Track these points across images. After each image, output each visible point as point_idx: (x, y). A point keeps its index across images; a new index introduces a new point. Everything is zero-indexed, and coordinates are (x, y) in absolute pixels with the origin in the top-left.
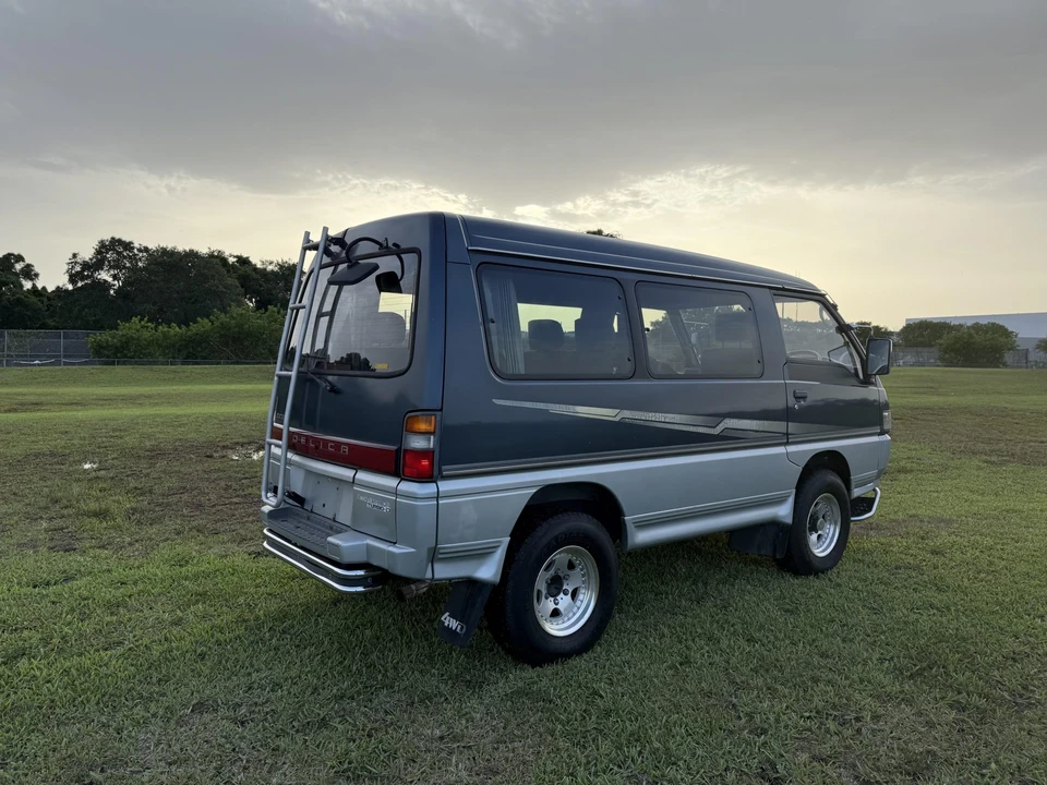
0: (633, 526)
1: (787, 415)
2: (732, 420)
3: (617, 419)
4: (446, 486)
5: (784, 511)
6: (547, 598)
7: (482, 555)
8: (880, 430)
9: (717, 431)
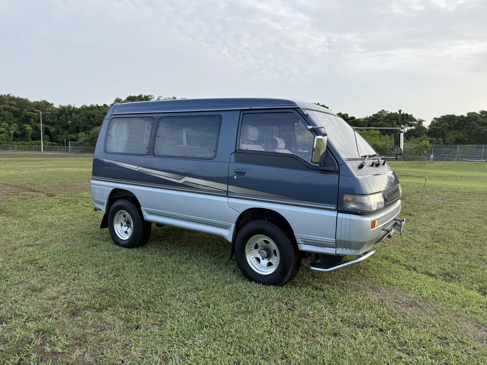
0: (144, 212)
1: (228, 181)
2: (189, 178)
3: (137, 170)
4: (93, 181)
5: (228, 234)
6: (125, 226)
7: (103, 204)
8: (337, 208)
9: (181, 182)
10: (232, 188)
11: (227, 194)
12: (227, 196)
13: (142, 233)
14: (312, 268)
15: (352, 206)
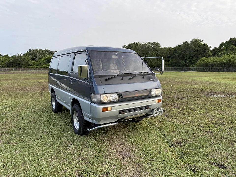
0: (56, 98)
1: (69, 85)
4: (49, 84)
8: (90, 100)
9: (61, 85)
10: (70, 89)
11: (68, 91)
12: (69, 92)
13: (57, 106)
14: (87, 129)
15: (95, 100)
